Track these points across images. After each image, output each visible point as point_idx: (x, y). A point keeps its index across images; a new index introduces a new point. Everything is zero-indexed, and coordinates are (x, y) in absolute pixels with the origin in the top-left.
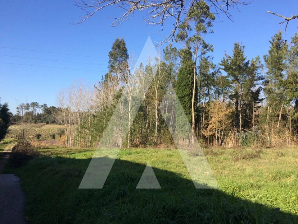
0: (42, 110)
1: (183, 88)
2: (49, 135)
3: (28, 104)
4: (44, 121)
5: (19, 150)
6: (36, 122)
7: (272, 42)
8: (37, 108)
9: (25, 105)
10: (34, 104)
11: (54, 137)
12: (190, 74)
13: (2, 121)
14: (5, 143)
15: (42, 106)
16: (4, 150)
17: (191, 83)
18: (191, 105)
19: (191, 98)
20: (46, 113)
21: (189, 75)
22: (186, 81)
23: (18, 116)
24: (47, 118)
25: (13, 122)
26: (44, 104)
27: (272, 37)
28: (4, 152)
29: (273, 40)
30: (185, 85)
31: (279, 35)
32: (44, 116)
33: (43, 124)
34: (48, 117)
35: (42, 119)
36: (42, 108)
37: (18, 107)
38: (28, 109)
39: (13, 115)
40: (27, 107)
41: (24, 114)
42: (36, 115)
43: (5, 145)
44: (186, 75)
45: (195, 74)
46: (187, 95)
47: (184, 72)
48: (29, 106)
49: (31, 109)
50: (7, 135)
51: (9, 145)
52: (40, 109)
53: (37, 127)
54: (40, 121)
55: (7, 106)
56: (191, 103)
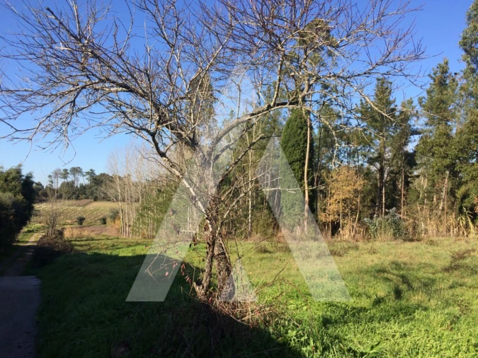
0: (87, 179)
1: (290, 150)
2: (97, 219)
3: (66, 170)
4: (90, 197)
5: (44, 244)
6: (78, 198)
7: (433, 76)
8: (79, 177)
9: (62, 171)
10: (76, 171)
11: (104, 221)
12: (302, 128)
13: (25, 200)
14: (29, 231)
15: (88, 173)
16: (27, 242)
17: (302, 142)
18: (303, 175)
19: (304, 164)
20: (93, 184)
21: (299, 131)
22: (296, 139)
23: (50, 188)
24: (95, 191)
25: (44, 198)
26: (91, 170)
27: (433, 69)
28: (28, 244)
29: (435, 74)
30: (293, 146)
31: (445, 65)
32: (90, 188)
33: (89, 200)
34: (96, 189)
35: (87, 193)
36: (88, 176)
37: (51, 174)
38: (66, 178)
39: (43, 187)
40: (65, 174)
41: (59, 185)
42: (79, 186)
43: (30, 234)
44: (295, 129)
45: (309, 129)
46: (297, 160)
47: (293, 126)
48: (68, 173)
49: (70, 178)
50: (33, 219)
51: (36, 234)
52: (85, 178)
53: (79, 206)
54: (84, 196)
55: (31, 177)
56: (304, 172)
